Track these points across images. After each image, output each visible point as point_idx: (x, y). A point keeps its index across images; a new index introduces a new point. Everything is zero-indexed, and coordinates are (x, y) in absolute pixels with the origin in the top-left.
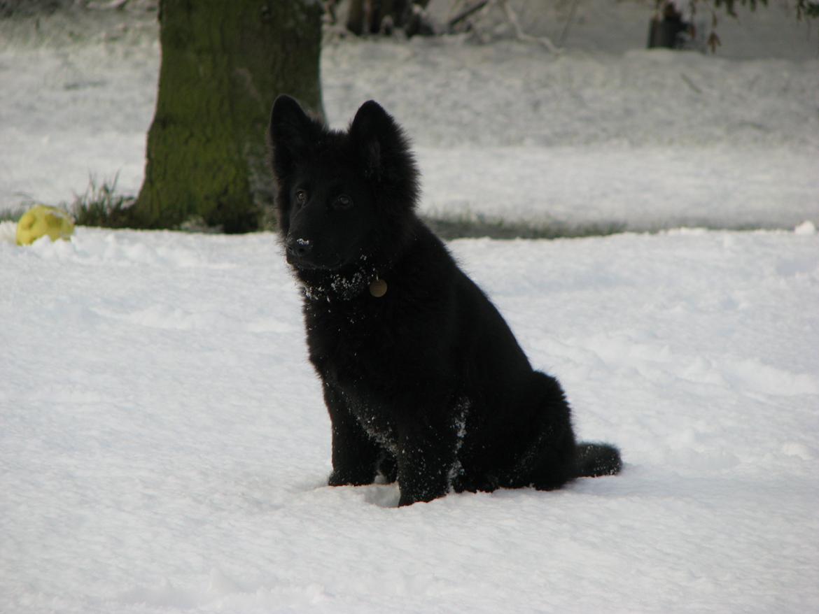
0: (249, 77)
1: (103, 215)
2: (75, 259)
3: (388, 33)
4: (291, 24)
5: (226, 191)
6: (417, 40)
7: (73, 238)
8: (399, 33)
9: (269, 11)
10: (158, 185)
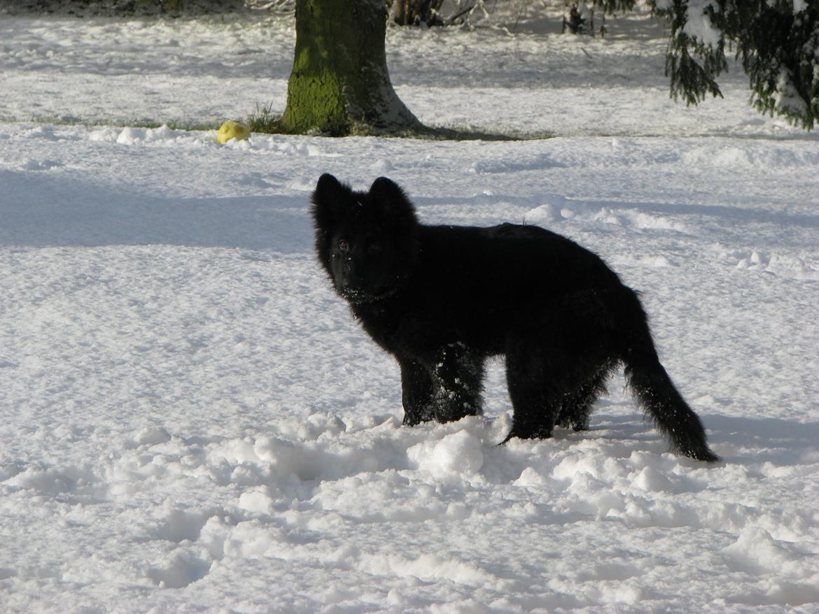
0: (345, 49)
1: (263, 125)
2: (252, 151)
3: (418, 24)
4: (369, 19)
5: (332, 114)
6: (434, 28)
7: (249, 139)
8: (424, 24)
9: (357, 13)
10: (295, 109)
